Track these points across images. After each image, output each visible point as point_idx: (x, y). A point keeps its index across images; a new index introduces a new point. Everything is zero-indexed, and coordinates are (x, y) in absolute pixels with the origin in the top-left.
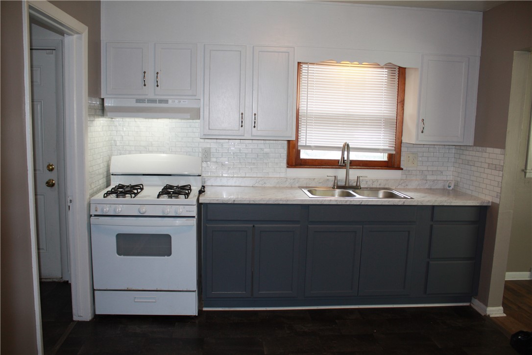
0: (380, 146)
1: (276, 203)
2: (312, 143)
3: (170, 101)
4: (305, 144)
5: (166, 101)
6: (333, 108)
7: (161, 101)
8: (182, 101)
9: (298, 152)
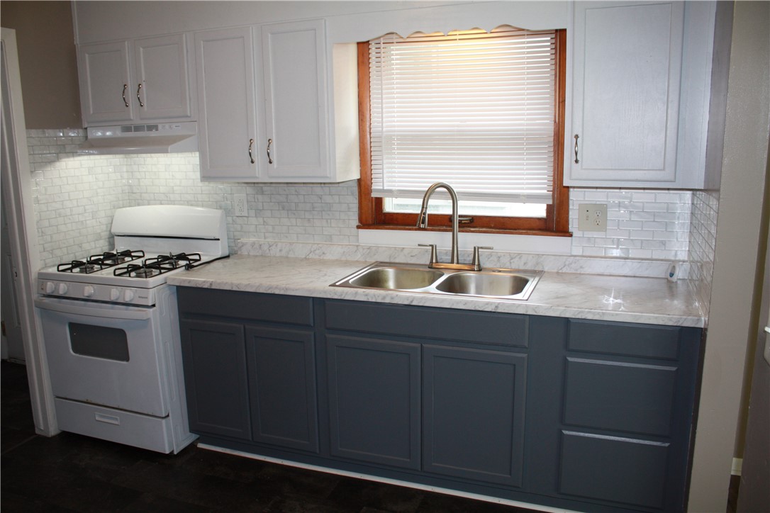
0: (522, 189)
1: (269, 292)
2: (394, 186)
3: (160, 127)
4: (381, 188)
5: (156, 127)
6: (441, 121)
7: (150, 128)
8: (174, 126)
9: (379, 202)
